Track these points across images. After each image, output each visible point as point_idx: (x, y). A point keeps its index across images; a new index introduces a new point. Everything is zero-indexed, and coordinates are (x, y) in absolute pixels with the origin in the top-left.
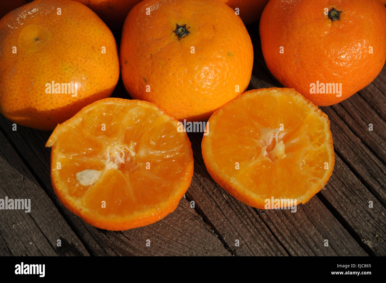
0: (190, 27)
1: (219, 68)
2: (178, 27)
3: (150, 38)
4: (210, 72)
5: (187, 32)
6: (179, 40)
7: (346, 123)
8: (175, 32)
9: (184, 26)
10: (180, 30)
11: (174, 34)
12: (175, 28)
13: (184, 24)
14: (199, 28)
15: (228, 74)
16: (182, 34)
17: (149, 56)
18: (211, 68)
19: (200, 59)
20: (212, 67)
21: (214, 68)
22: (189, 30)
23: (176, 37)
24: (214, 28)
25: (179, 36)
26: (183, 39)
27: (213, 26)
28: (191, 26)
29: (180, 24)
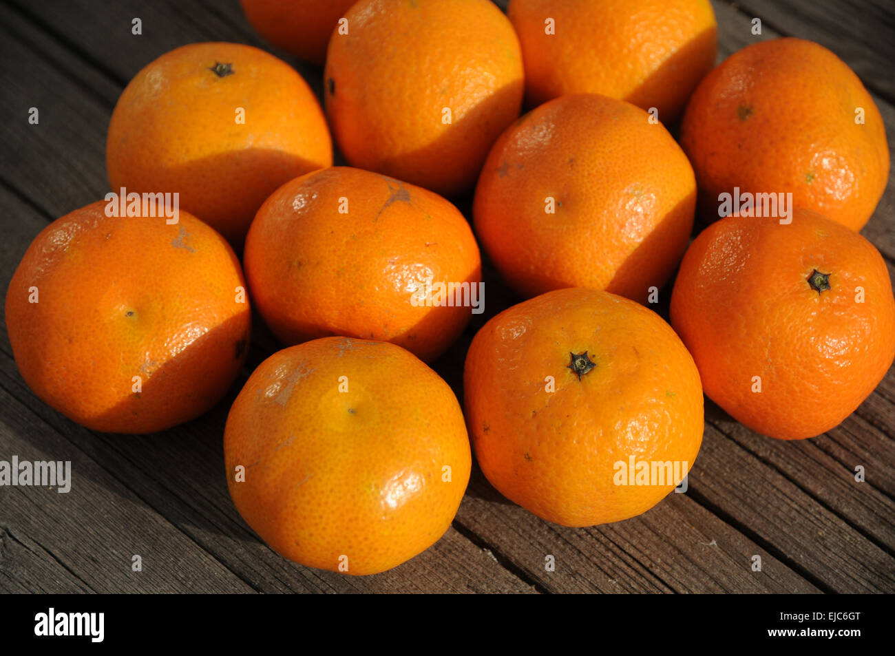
0: (594, 356)
1: (656, 420)
2: (574, 358)
3: (528, 383)
4: (642, 430)
5: (591, 365)
6: (580, 380)
7: (835, 458)
8: (571, 366)
9: (584, 355)
10: (578, 362)
11: (569, 370)
12: (569, 359)
13: (583, 351)
14: (611, 356)
15: (670, 430)
16: (583, 370)
17: (531, 414)
18: (642, 423)
19: (622, 409)
20: (644, 421)
21: (647, 422)
22: (594, 360)
23: (574, 376)
24: (637, 352)
25: (578, 373)
26: (586, 378)
27: (634, 349)
28: (596, 354)
29: (576, 353)
